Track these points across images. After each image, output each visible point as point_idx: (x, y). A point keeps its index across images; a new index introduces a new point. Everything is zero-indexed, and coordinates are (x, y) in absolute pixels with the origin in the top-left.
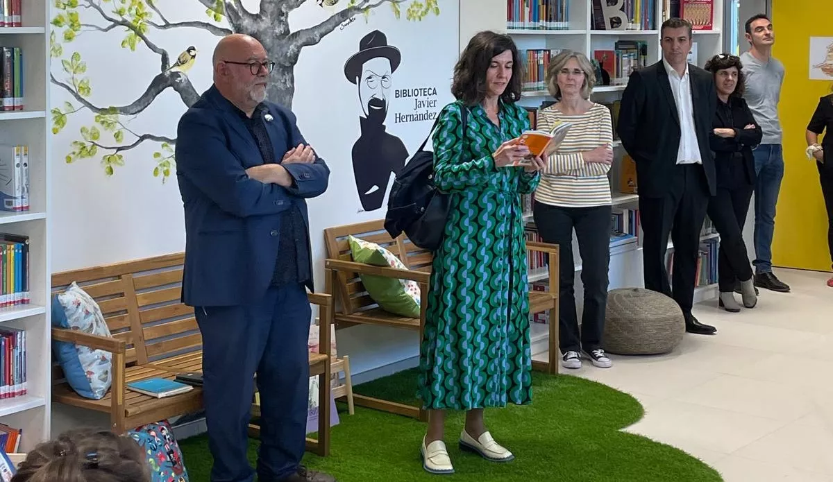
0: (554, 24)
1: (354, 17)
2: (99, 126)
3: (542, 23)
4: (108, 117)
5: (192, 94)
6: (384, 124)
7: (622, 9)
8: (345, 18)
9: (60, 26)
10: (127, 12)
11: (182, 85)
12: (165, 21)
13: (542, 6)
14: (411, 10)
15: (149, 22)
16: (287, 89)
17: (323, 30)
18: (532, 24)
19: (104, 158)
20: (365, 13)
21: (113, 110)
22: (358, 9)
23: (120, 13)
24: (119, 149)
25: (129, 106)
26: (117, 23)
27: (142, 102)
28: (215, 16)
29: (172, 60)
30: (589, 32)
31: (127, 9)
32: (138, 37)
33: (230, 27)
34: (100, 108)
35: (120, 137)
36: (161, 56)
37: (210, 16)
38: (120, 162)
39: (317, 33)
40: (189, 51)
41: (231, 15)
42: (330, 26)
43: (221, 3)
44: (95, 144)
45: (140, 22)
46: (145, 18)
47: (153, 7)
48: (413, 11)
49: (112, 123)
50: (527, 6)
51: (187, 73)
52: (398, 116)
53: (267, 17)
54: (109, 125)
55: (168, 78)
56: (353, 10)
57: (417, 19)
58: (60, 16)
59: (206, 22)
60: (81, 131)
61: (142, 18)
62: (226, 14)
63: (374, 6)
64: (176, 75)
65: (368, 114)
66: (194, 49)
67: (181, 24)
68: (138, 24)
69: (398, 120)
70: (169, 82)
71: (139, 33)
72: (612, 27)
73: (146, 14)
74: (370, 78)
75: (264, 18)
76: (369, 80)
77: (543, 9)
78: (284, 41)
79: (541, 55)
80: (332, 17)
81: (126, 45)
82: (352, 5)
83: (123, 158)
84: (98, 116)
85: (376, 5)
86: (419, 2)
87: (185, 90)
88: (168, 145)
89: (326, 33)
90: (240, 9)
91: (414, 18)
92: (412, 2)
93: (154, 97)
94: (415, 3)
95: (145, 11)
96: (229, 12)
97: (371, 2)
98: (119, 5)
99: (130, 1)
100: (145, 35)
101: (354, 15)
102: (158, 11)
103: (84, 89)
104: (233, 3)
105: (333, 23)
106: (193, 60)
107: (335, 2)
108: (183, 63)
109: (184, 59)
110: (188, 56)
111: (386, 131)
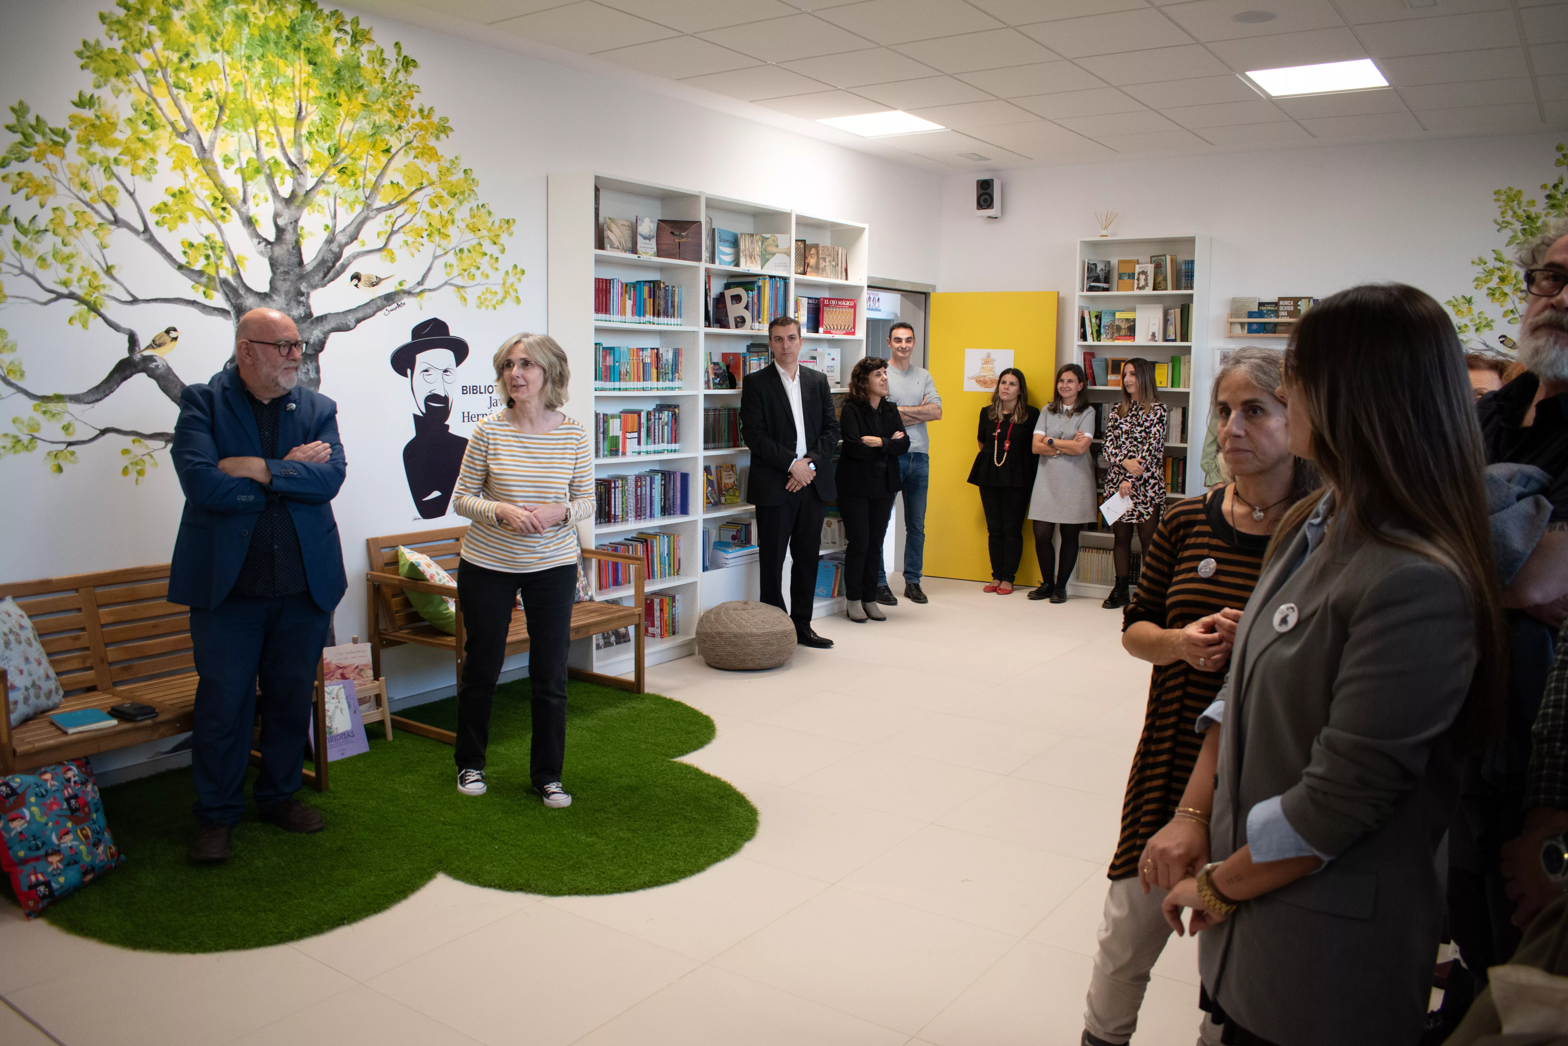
0: (662, 319)
1: (402, 302)
2: (39, 417)
3: (649, 317)
4: (52, 406)
5: (173, 382)
6: (447, 423)
7: (746, 308)
8: (391, 302)
10: (75, 283)
11: (159, 372)
12: (132, 295)
13: (648, 300)
14: (483, 297)
15: (108, 296)
16: (311, 380)
17: (360, 315)
18: (636, 318)
19: (49, 453)
20: (419, 298)
21: (59, 398)
22: (409, 293)
23: (65, 284)
24: (70, 444)
25: (83, 394)
27: (101, 390)
28: (205, 293)
29: (144, 341)
30: (702, 329)
31: (75, 279)
32: (93, 314)
33: (226, 306)
34: (40, 394)
35: (71, 430)
36: (126, 337)
37: (197, 292)
38: (72, 458)
39: (351, 319)
40: (168, 332)
41: (228, 292)
42: (369, 311)
43: (214, 278)
44: (33, 437)
45: (95, 295)
46: (102, 291)
47: (114, 280)
48: (485, 299)
49: (59, 414)
50: (630, 299)
51: (165, 357)
52: (466, 415)
53: (280, 296)
54: (54, 415)
55: (138, 363)
56: (402, 294)
57: (490, 308)
59: (192, 299)
60: (14, 421)
61: (98, 291)
62: (221, 291)
63: (430, 290)
64: (151, 359)
65: (424, 411)
66: (175, 330)
67: (156, 300)
68: (93, 298)
69: (466, 419)
70: (140, 367)
71: (94, 308)
72: (737, 327)
73: (104, 286)
74: (426, 371)
75: (276, 298)
76: (426, 373)
77: (649, 303)
78: (305, 325)
79: (648, 353)
80: (372, 300)
81: (75, 322)
82: (400, 288)
83: (77, 455)
84: (39, 405)
85: (434, 290)
86: (494, 289)
87: (163, 377)
88: (142, 440)
89: (364, 319)
90: (241, 286)
91: (487, 307)
92: (483, 288)
93: (119, 384)
94: (487, 289)
95: (102, 283)
96: (226, 289)
97: (426, 285)
98: (63, 275)
99: (80, 271)
100: (102, 311)
101: (402, 299)
102: (121, 284)
103: (14, 372)
104: (231, 279)
105: (375, 308)
106: (173, 342)
107: (377, 284)
108: (160, 346)
109: (161, 341)
110: (167, 338)
111: (450, 431)
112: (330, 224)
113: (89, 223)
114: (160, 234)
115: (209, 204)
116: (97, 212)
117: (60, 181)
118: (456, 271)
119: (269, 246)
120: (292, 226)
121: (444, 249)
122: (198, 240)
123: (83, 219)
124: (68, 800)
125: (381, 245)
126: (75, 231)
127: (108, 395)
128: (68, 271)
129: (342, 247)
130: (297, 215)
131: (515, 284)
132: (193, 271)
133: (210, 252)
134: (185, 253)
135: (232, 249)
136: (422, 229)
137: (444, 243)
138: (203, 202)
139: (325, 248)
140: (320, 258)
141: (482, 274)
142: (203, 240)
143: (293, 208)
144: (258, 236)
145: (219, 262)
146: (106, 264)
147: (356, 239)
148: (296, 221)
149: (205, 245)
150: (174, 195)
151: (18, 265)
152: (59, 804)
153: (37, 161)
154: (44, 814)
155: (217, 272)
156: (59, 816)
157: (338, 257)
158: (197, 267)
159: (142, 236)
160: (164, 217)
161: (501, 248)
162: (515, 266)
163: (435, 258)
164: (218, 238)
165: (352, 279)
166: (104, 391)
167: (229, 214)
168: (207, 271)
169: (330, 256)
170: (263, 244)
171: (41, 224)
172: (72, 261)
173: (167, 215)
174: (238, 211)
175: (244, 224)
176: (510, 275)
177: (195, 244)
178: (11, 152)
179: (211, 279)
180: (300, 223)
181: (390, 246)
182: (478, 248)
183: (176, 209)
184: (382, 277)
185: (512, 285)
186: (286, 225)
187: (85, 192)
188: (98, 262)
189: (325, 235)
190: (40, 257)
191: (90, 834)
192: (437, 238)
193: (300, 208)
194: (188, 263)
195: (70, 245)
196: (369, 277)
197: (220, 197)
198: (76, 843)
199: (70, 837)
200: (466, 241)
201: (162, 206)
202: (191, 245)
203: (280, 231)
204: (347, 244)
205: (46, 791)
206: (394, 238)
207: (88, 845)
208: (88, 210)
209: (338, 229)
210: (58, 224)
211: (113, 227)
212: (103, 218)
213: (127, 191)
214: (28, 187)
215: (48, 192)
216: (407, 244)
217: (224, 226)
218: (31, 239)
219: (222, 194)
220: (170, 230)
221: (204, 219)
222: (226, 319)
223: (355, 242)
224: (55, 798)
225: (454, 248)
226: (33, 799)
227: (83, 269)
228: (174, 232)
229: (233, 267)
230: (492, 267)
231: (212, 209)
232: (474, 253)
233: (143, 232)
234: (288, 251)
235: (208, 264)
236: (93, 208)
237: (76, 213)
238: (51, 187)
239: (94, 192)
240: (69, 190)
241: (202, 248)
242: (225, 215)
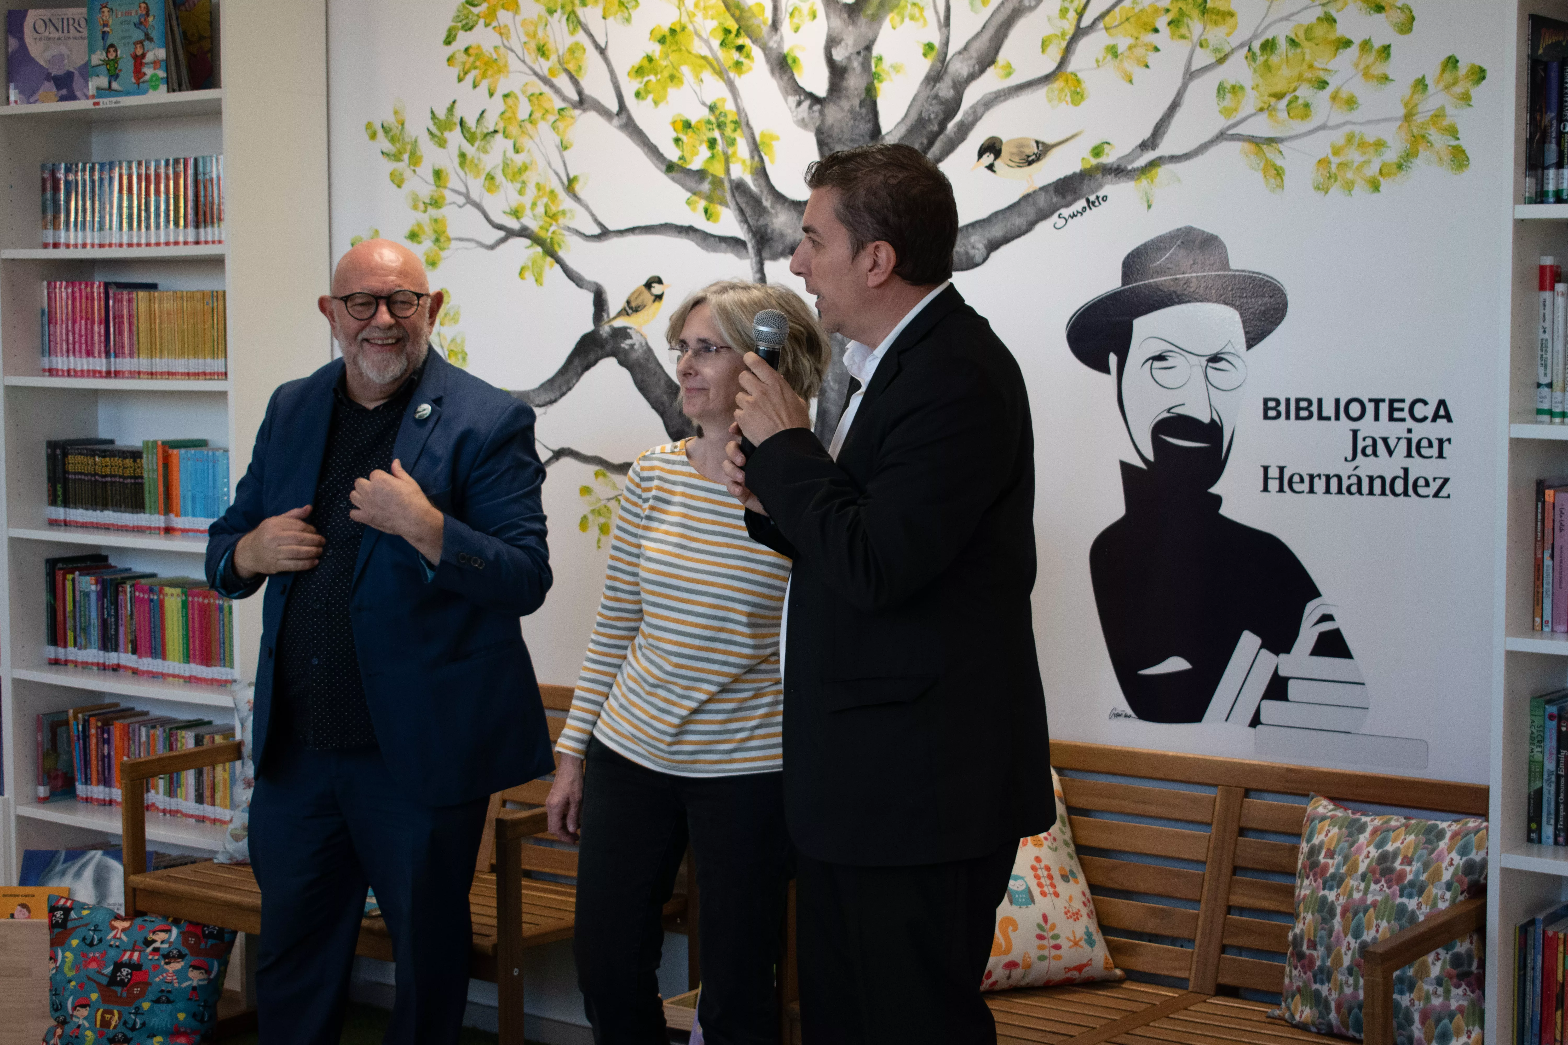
1: (1101, 194)
5: (654, 375)
6: (1214, 490)
8: (1069, 198)
9: (419, 243)
10: (528, 212)
11: (634, 356)
12: (600, 225)
14: (1335, 160)
15: (569, 229)
17: (997, 231)
20: (1144, 182)
22: (1118, 171)
23: (516, 213)
25: (533, 391)
26: (510, 233)
27: (556, 385)
28: (706, 211)
29: (615, 304)
31: (528, 206)
32: (549, 259)
36: (590, 297)
37: (694, 210)
40: (648, 285)
41: (743, 206)
42: (1019, 221)
43: (721, 181)
45: (552, 229)
46: (562, 221)
47: (576, 198)
51: (644, 331)
52: (1274, 473)
55: (606, 340)
56: (1100, 176)
58: (419, 225)
59: (686, 223)
61: (556, 221)
62: (732, 204)
63: (1174, 159)
64: (622, 333)
65: (1150, 456)
66: (659, 281)
67: (632, 230)
68: (549, 234)
69: (1273, 485)
70: (608, 348)
71: (549, 251)
73: (564, 213)
74: (1161, 358)
76: (1157, 364)
80: (1026, 197)
81: (528, 275)
82: (1094, 161)
85: (1187, 156)
86: (1371, 134)
87: (640, 365)
88: (609, 474)
89: (1006, 240)
90: (765, 192)
91: (1349, 187)
92: (1338, 137)
93: (579, 376)
94: (1350, 138)
95: (561, 208)
96: (740, 200)
97: (1165, 148)
98: (514, 199)
99: (535, 190)
100: (561, 253)
101: (1100, 186)
102: (587, 207)
103: (456, 354)
104: (749, 180)
105: (1030, 212)
106: (656, 303)
107: (1038, 158)
108: (636, 310)
109: (639, 302)
110: (647, 297)
111: (1224, 511)
112: (937, 42)
113: (547, 111)
114: (640, 111)
115: (716, 43)
116: (558, 91)
117: (512, 51)
118: (1250, 102)
119: (817, 107)
120: (860, 59)
121: (1216, 50)
122: (698, 114)
123: (539, 105)
124: (118, 966)
125: (1051, 66)
126: (528, 126)
127: (563, 394)
128: (521, 192)
129: (960, 87)
130: (871, 36)
131: (1450, 111)
132: (688, 172)
133: (716, 134)
134: (677, 141)
135: (752, 123)
136: (1156, 11)
137: (1216, 34)
138: (707, 42)
139: (927, 92)
140: (913, 117)
141: (1334, 98)
142: (705, 113)
143: (862, 20)
144: (798, 90)
145: (730, 151)
146: (568, 175)
147: (992, 62)
148: (868, 48)
149: (709, 122)
150: (662, 40)
151: (463, 189)
152: (101, 963)
153: (487, 25)
154: (76, 967)
155: (727, 171)
156: (89, 978)
157: (951, 107)
158: (695, 165)
159: (616, 121)
160: (647, 82)
161: (1398, 16)
162: (1452, 62)
163: (1190, 75)
164: (729, 106)
165: (981, 154)
166: (560, 388)
167: (748, 56)
168: (711, 171)
169: (934, 111)
170: (806, 104)
171: (490, 123)
172: (524, 177)
173: (652, 78)
174: (764, 48)
175: (772, 71)
176: (1431, 88)
177: (693, 123)
178: (457, 18)
179: (717, 183)
180: (876, 51)
181: (1073, 65)
182: (1320, 31)
183: (664, 63)
184: (1049, 140)
185: (1438, 115)
186: (849, 58)
187: (542, 60)
188: (557, 174)
189: (923, 66)
190: (488, 174)
191: (113, 1023)
192: (1196, 26)
193: (876, 19)
194: (682, 158)
195: (522, 151)
196: (1020, 144)
197: (733, 26)
198: (87, 1024)
199: (84, 1012)
200: (1286, 18)
201: (646, 63)
202: (687, 125)
203: (837, 72)
204: (972, 77)
205: (100, 941)
206: (1084, 45)
207: (101, 1034)
208: (546, 89)
209: (952, 49)
210: (510, 118)
211: (577, 112)
212: (565, 99)
213: (597, 46)
214: (475, 68)
215: (499, 71)
216: (1115, 55)
217: (740, 82)
218: (478, 149)
219: (737, 20)
220: (656, 103)
221: (708, 75)
222: (739, 256)
223: (990, 71)
224: (104, 954)
225: (1248, 44)
226: (75, 942)
227: (539, 187)
228: (662, 106)
229: (752, 157)
230: (1366, 74)
231: (721, 54)
232: (1308, 48)
233: (618, 114)
234: (851, 111)
235: (713, 156)
236: (552, 86)
237: (530, 98)
238: (501, 63)
239: (554, 58)
240: (524, 62)
241: (704, 129)
242: (742, 59)
